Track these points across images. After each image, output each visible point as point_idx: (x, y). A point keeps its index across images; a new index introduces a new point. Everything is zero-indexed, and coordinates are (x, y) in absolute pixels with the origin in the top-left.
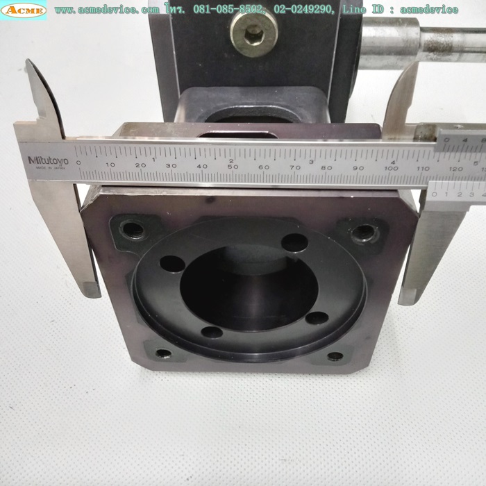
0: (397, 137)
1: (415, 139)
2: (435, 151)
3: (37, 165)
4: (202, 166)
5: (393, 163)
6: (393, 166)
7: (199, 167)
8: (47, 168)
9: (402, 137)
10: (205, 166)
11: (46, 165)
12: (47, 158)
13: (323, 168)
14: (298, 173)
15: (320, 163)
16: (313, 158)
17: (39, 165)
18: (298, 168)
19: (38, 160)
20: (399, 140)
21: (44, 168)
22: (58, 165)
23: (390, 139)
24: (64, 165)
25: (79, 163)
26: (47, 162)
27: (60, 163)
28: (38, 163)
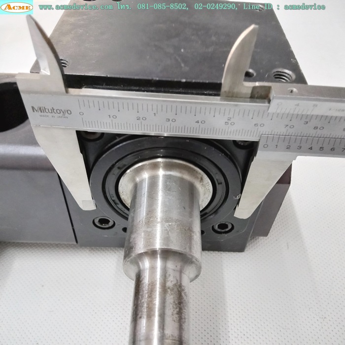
3: (40, 114)
4: (200, 122)
8: (50, 117)
11: (49, 114)
12: (50, 108)
17: (42, 114)
19: (41, 110)
22: (61, 115)
24: (67, 115)
25: (82, 114)
26: (50, 111)
27: (63, 113)
28: (41, 112)
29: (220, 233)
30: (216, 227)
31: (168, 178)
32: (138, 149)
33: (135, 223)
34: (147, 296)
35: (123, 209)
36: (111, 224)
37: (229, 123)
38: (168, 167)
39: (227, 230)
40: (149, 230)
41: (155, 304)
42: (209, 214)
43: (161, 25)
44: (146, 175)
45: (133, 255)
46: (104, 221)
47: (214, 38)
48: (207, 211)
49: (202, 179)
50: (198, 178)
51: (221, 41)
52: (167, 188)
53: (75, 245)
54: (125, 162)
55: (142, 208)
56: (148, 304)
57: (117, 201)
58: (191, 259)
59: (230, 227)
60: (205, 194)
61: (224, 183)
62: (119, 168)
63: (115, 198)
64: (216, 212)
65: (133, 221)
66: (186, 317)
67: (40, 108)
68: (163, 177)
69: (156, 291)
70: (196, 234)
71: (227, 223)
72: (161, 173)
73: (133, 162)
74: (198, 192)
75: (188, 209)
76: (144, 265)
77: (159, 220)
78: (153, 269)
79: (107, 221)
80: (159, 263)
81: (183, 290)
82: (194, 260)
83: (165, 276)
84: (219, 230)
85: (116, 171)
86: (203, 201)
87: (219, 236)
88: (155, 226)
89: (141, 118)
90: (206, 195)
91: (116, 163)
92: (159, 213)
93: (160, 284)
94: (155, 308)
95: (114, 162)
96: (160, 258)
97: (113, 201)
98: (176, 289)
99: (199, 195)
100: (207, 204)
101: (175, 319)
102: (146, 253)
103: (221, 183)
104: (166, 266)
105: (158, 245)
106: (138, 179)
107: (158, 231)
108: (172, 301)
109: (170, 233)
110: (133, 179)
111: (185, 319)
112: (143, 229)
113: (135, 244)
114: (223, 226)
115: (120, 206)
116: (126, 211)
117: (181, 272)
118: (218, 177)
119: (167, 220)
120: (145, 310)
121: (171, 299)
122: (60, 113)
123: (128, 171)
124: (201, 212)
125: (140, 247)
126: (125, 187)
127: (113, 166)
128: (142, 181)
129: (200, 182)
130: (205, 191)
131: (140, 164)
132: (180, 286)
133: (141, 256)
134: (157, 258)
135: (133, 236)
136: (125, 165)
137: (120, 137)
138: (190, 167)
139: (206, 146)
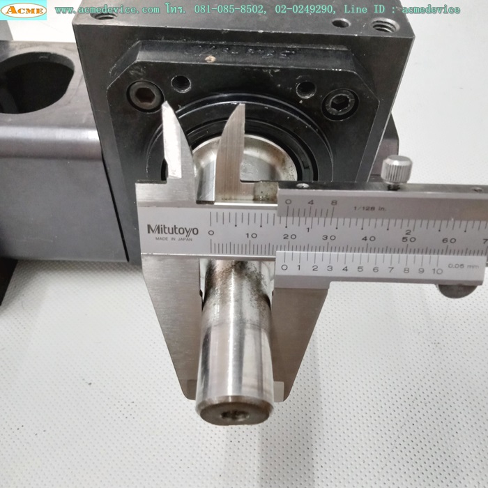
0: (233, 197)
1: (255, 200)
2: (280, 215)
3: (157, 235)
4: (368, 238)
7: (365, 239)
8: (169, 239)
9: (238, 197)
11: (170, 236)
12: (171, 226)
17: (160, 235)
19: (160, 229)
20: (236, 200)
21: (166, 239)
22: (184, 236)
24: (191, 235)
25: (211, 233)
26: (171, 231)
27: (187, 232)
28: (159, 233)
32: (205, 121)
37: (409, 239)
44: (213, 157)
49: (284, 162)
53: (124, 263)
56: (223, 292)
61: (311, 167)
67: (158, 228)
81: (263, 278)
89: (290, 236)
94: (230, 294)
98: (254, 277)
103: (308, 168)
118: (304, 159)
120: (219, 296)
122: (184, 233)
128: (208, 166)
129: (282, 165)
131: (207, 142)
137: (182, 106)
138: (270, 145)
139: (288, 115)
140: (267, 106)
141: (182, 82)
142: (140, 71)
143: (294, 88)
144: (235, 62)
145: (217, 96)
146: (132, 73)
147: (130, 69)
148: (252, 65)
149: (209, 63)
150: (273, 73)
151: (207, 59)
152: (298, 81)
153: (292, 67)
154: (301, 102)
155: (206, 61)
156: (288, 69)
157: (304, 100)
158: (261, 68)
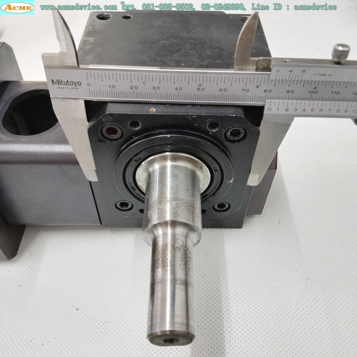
0: (244, 68)
1: (257, 70)
4: (178, 89)
5: (315, 88)
6: (315, 90)
7: (176, 89)
8: (65, 88)
9: (247, 68)
10: (181, 89)
12: (65, 80)
13: (266, 91)
14: (247, 94)
15: (263, 87)
16: (259, 84)
17: (60, 86)
18: (248, 91)
19: (59, 82)
20: (245, 70)
21: (63, 88)
22: (73, 86)
23: (239, 69)
24: (78, 86)
25: (89, 85)
26: (65, 84)
27: (75, 84)
28: (59, 84)
29: (220, 211)
30: (216, 207)
31: (174, 167)
32: (150, 146)
33: (150, 203)
34: (161, 253)
35: (140, 193)
36: (130, 206)
37: (201, 89)
38: (174, 159)
39: (225, 208)
40: (161, 207)
41: (167, 258)
42: (208, 196)
43: (165, 42)
44: (157, 166)
45: (150, 226)
46: (124, 204)
47: (208, 52)
48: (207, 193)
49: (201, 168)
50: (198, 166)
51: (215, 54)
52: (174, 176)
53: (99, 226)
54: (141, 156)
55: (155, 191)
56: (163, 259)
57: (135, 188)
58: (194, 227)
59: (227, 206)
60: (204, 179)
61: (219, 171)
62: (135, 161)
63: (133, 185)
64: (214, 194)
65: (148, 202)
66: (191, 267)
67: (58, 81)
68: (171, 167)
69: (168, 250)
70: (197, 210)
71: (224, 203)
72: (169, 163)
73: (147, 156)
74: (199, 178)
75: (190, 191)
76: (158, 232)
77: (168, 200)
78: (165, 235)
79: (126, 205)
80: (169, 230)
81: (188, 249)
82: (195, 228)
83: (175, 240)
84: (218, 209)
85: (133, 164)
86: (203, 185)
87: (219, 214)
88: (165, 204)
90: (206, 180)
91: (133, 157)
92: (168, 194)
93: (171, 245)
94: (167, 261)
95: (132, 157)
96: (170, 227)
97: (132, 187)
98: (182, 249)
99: (200, 181)
100: (206, 187)
101: (182, 268)
102: (160, 224)
103: (217, 170)
104: (174, 233)
105: (168, 218)
106: (151, 170)
107: (168, 208)
108: (180, 256)
109: (177, 209)
110: (147, 170)
111: (189, 268)
112: (157, 207)
113: (151, 218)
114: (221, 206)
115: (137, 191)
116: (142, 195)
117: (186, 237)
118: (214, 166)
119: (175, 199)
120: (160, 262)
121: (179, 255)
123: (143, 163)
124: (202, 194)
125: (155, 220)
126: (141, 176)
127: (131, 159)
128: (154, 171)
129: (200, 170)
130: (204, 177)
131: (152, 157)
132: (186, 246)
133: (155, 226)
134: (168, 227)
135: (149, 212)
136: (140, 159)
137: (136, 137)
138: (192, 159)
139: (203, 142)
140: (189, 137)
141: (135, 124)
142: (108, 119)
143: (206, 126)
144: (168, 113)
145: (157, 132)
146: (104, 120)
147: (103, 118)
148: (179, 114)
149: (151, 113)
150: (191, 118)
151: (151, 110)
152: (208, 122)
153: (203, 114)
154: (211, 133)
155: (150, 112)
156: (201, 116)
157: (212, 132)
158: (184, 115)
